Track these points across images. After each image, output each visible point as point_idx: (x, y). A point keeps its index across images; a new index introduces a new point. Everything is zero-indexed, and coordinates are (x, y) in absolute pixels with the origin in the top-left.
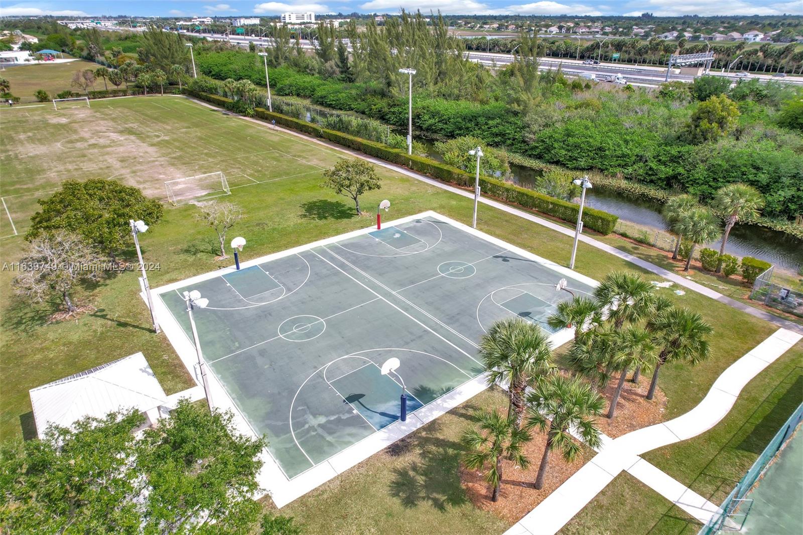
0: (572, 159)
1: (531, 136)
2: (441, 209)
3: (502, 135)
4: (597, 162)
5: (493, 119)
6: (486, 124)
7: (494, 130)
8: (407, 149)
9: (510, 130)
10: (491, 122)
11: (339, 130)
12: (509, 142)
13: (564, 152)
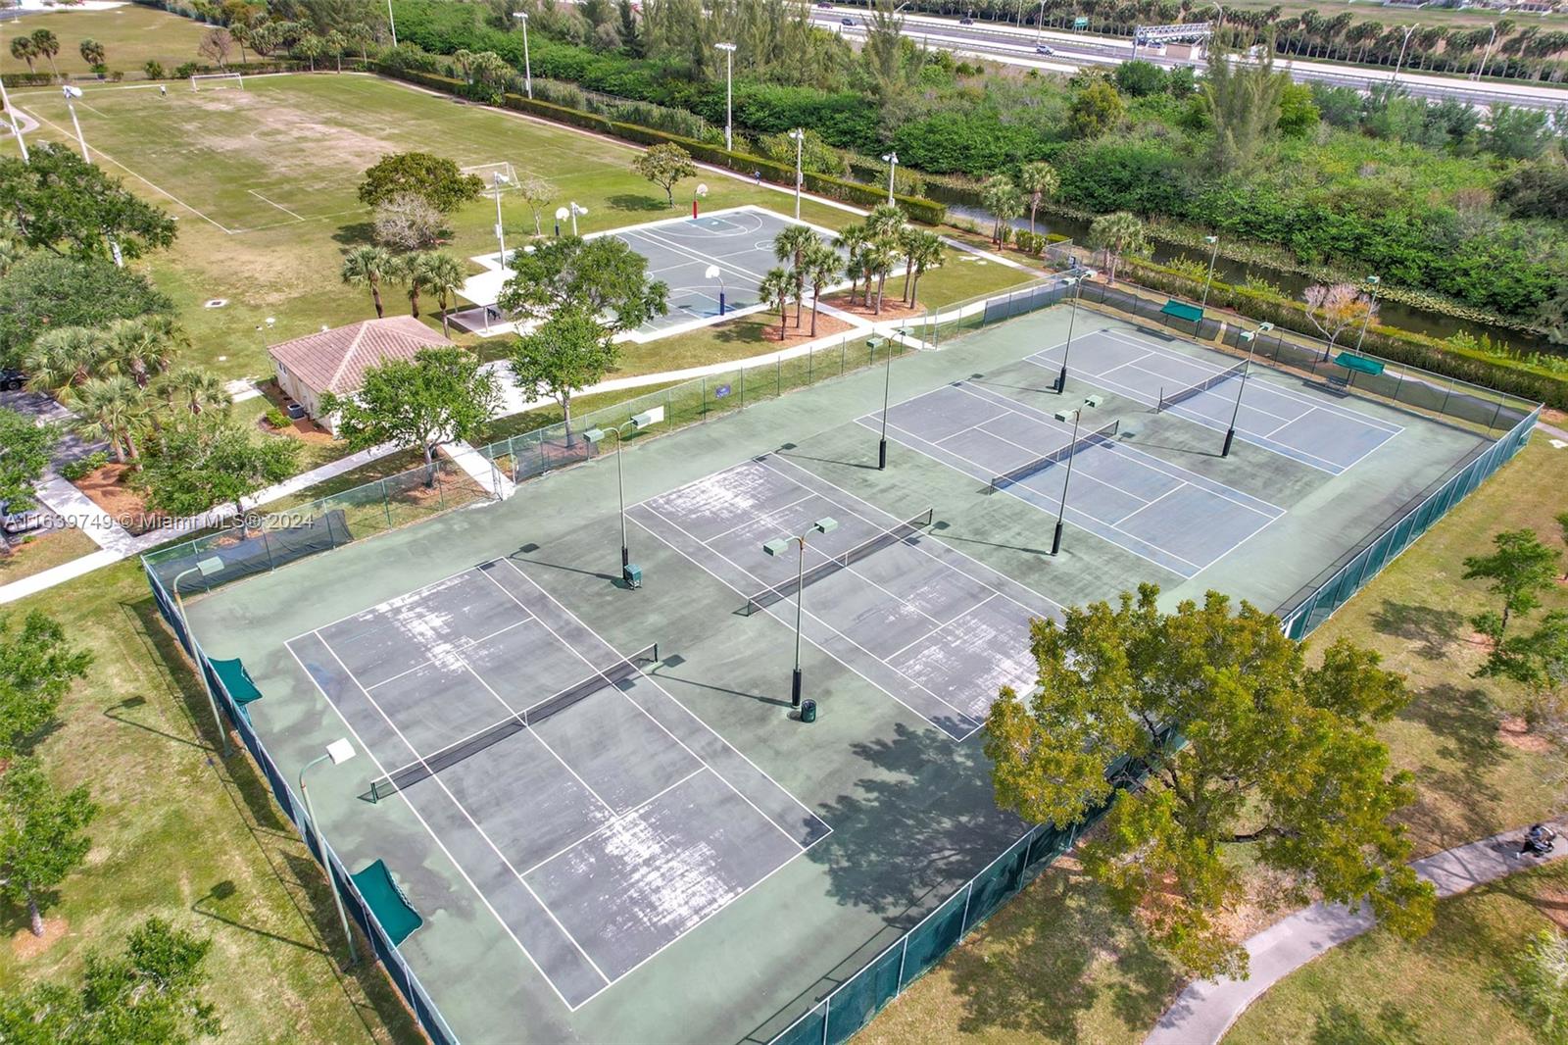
0: (933, 160)
1: (888, 133)
2: (764, 204)
3: (852, 132)
4: (962, 164)
5: (842, 112)
6: (832, 118)
7: (842, 126)
8: (725, 145)
9: (860, 126)
10: (837, 116)
11: (635, 123)
12: (859, 141)
13: (922, 152)
